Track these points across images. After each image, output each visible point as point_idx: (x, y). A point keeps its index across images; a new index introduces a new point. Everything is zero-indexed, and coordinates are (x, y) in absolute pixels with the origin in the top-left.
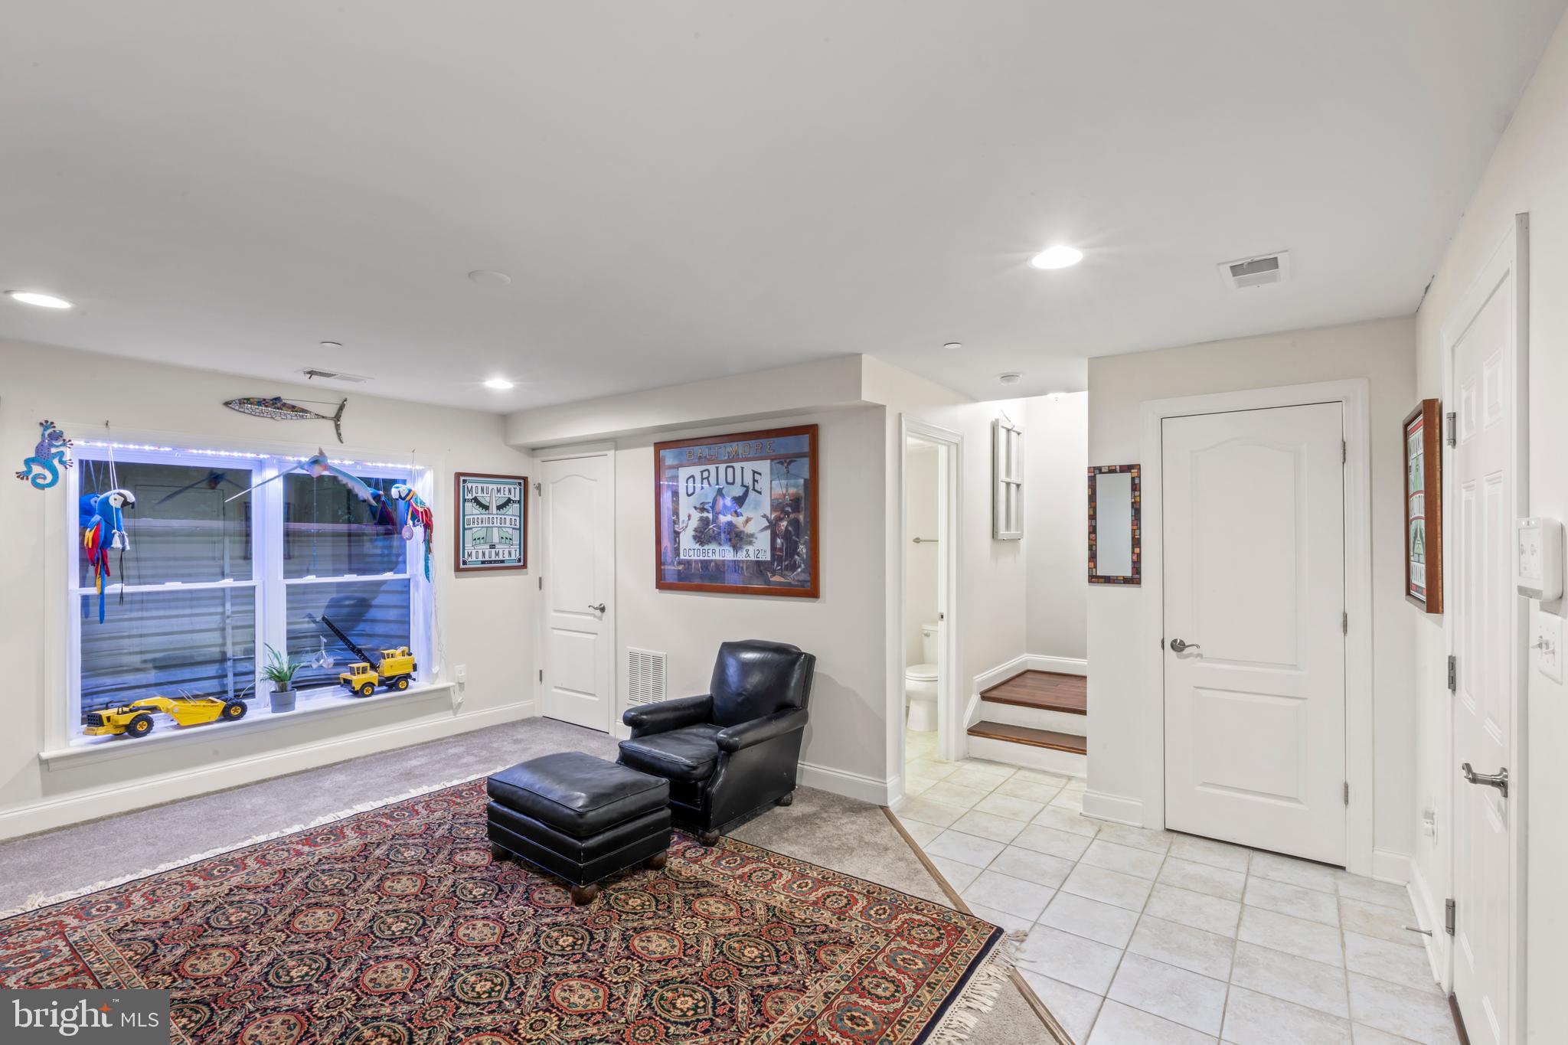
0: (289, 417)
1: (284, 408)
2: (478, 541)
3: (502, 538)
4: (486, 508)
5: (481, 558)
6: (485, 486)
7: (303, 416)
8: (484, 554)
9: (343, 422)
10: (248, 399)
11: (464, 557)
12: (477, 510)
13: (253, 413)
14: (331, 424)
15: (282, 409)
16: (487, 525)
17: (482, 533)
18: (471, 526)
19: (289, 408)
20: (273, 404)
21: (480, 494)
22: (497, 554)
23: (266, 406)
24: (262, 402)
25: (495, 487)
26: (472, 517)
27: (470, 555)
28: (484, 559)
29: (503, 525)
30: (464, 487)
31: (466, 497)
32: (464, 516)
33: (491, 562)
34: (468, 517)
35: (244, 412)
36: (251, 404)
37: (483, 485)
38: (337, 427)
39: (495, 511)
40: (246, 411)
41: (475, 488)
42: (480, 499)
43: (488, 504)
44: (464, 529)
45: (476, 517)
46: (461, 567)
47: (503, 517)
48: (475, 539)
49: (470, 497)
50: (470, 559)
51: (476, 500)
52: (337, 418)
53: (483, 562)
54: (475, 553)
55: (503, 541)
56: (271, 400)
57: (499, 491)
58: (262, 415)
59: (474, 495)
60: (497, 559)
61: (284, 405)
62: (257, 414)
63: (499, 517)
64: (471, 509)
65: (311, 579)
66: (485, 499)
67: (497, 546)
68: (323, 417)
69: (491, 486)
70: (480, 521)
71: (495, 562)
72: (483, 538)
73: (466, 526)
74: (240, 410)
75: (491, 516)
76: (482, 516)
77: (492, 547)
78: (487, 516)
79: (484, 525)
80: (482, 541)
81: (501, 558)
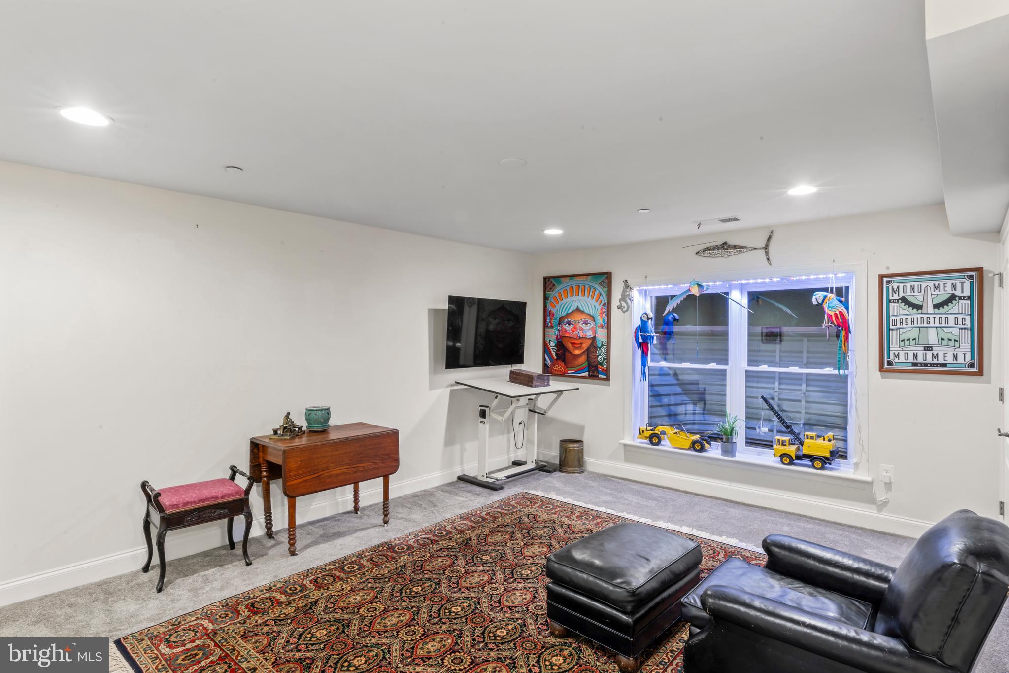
0: (732, 254)
1: (729, 249)
2: (907, 343)
3: (942, 339)
4: (919, 307)
5: (911, 359)
6: (916, 284)
7: (741, 251)
8: (915, 356)
9: (771, 249)
10: (708, 248)
11: (889, 356)
12: (905, 310)
13: (711, 256)
14: (763, 252)
15: (727, 250)
16: (919, 325)
17: (914, 334)
18: (898, 326)
19: (732, 247)
20: (722, 247)
21: (909, 293)
22: (935, 357)
23: (718, 250)
24: (715, 248)
25: (931, 284)
26: (898, 318)
27: (897, 356)
28: (915, 361)
29: (943, 325)
30: (888, 288)
31: (891, 298)
32: (888, 316)
33: (926, 365)
34: (893, 318)
35: (706, 257)
36: (710, 250)
37: (913, 284)
38: (767, 253)
39: (931, 309)
40: (707, 255)
41: (904, 288)
42: (909, 299)
43: (921, 303)
44: (889, 330)
45: (904, 317)
46: (886, 366)
47: (944, 316)
48: (903, 340)
49: (896, 297)
50: (896, 360)
51: (904, 300)
52: (766, 248)
53: (914, 365)
54: (904, 355)
55: (945, 342)
56: (721, 245)
57: (937, 288)
58: (716, 256)
59: (902, 295)
60: (935, 361)
61: (729, 246)
62: (714, 256)
63: (937, 316)
64: (897, 310)
65: (764, 368)
66: (917, 299)
67: (934, 348)
68: (755, 249)
69: (924, 284)
70: (910, 321)
71: (932, 365)
72: (915, 339)
73: (891, 327)
74: (704, 255)
75: (925, 316)
76: (913, 316)
77: (928, 348)
78: (919, 316)
79: (916, 325)
80: (913, 342)
81: (941, 361)
